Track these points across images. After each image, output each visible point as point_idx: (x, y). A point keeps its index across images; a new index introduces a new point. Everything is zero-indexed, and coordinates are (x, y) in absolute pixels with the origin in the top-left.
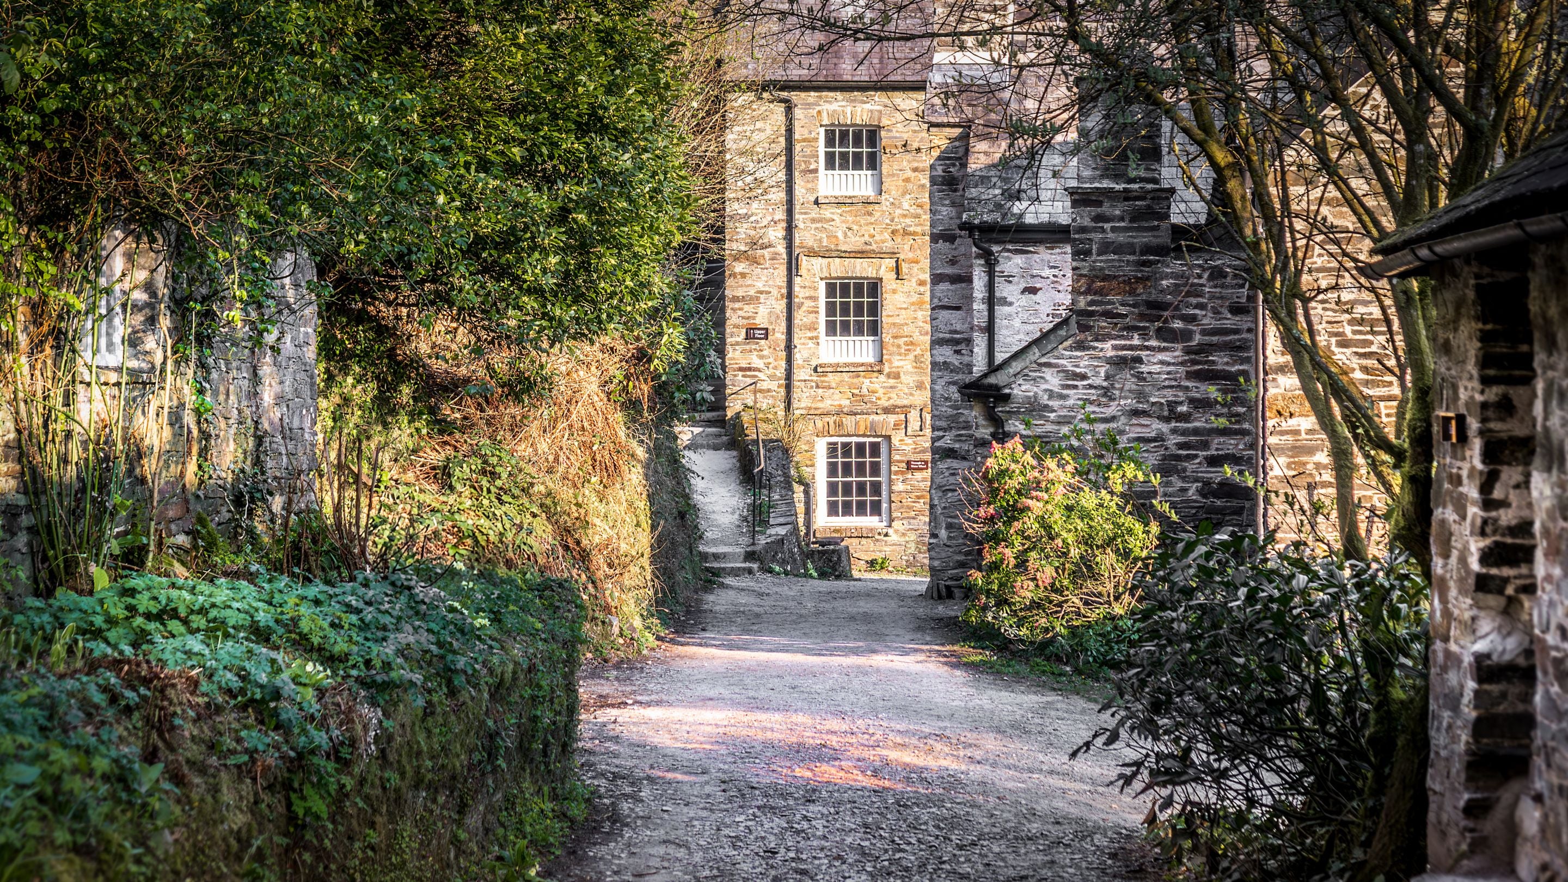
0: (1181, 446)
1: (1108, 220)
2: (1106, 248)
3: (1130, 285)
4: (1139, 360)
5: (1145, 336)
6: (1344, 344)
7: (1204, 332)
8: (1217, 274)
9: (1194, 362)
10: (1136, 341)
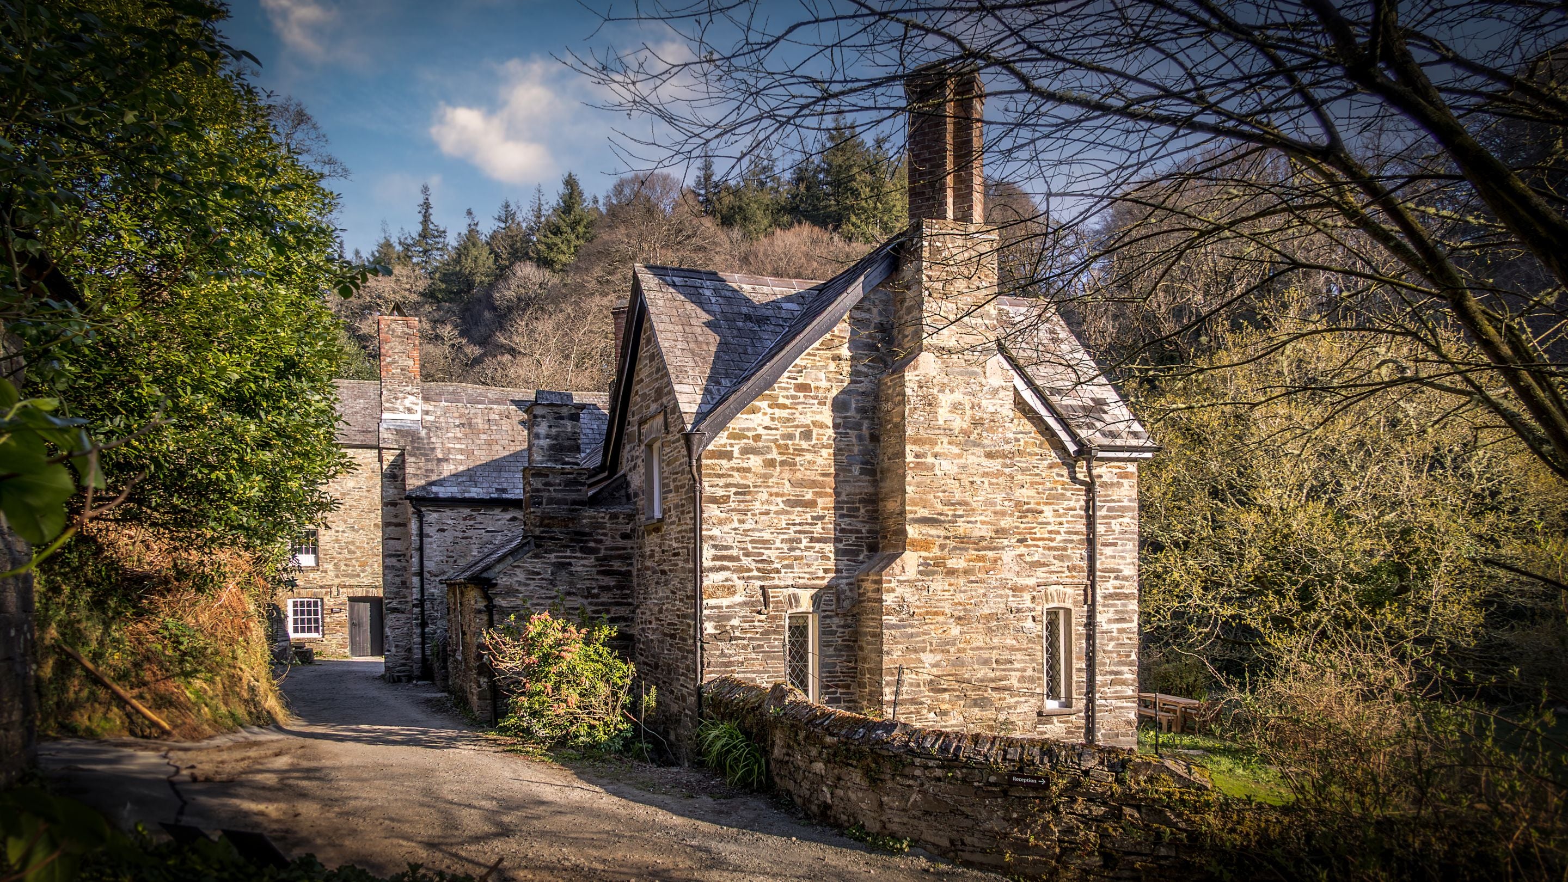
0: (594, 612)
1: (551, 485)
2: (551, 501)
3: (565, 523)
4: (570, 564)
5: (573, 551)
6: (747, 555)
7: (606, 549)
8: (614, 517)
9: (601, 565)
10: (568, 554)
